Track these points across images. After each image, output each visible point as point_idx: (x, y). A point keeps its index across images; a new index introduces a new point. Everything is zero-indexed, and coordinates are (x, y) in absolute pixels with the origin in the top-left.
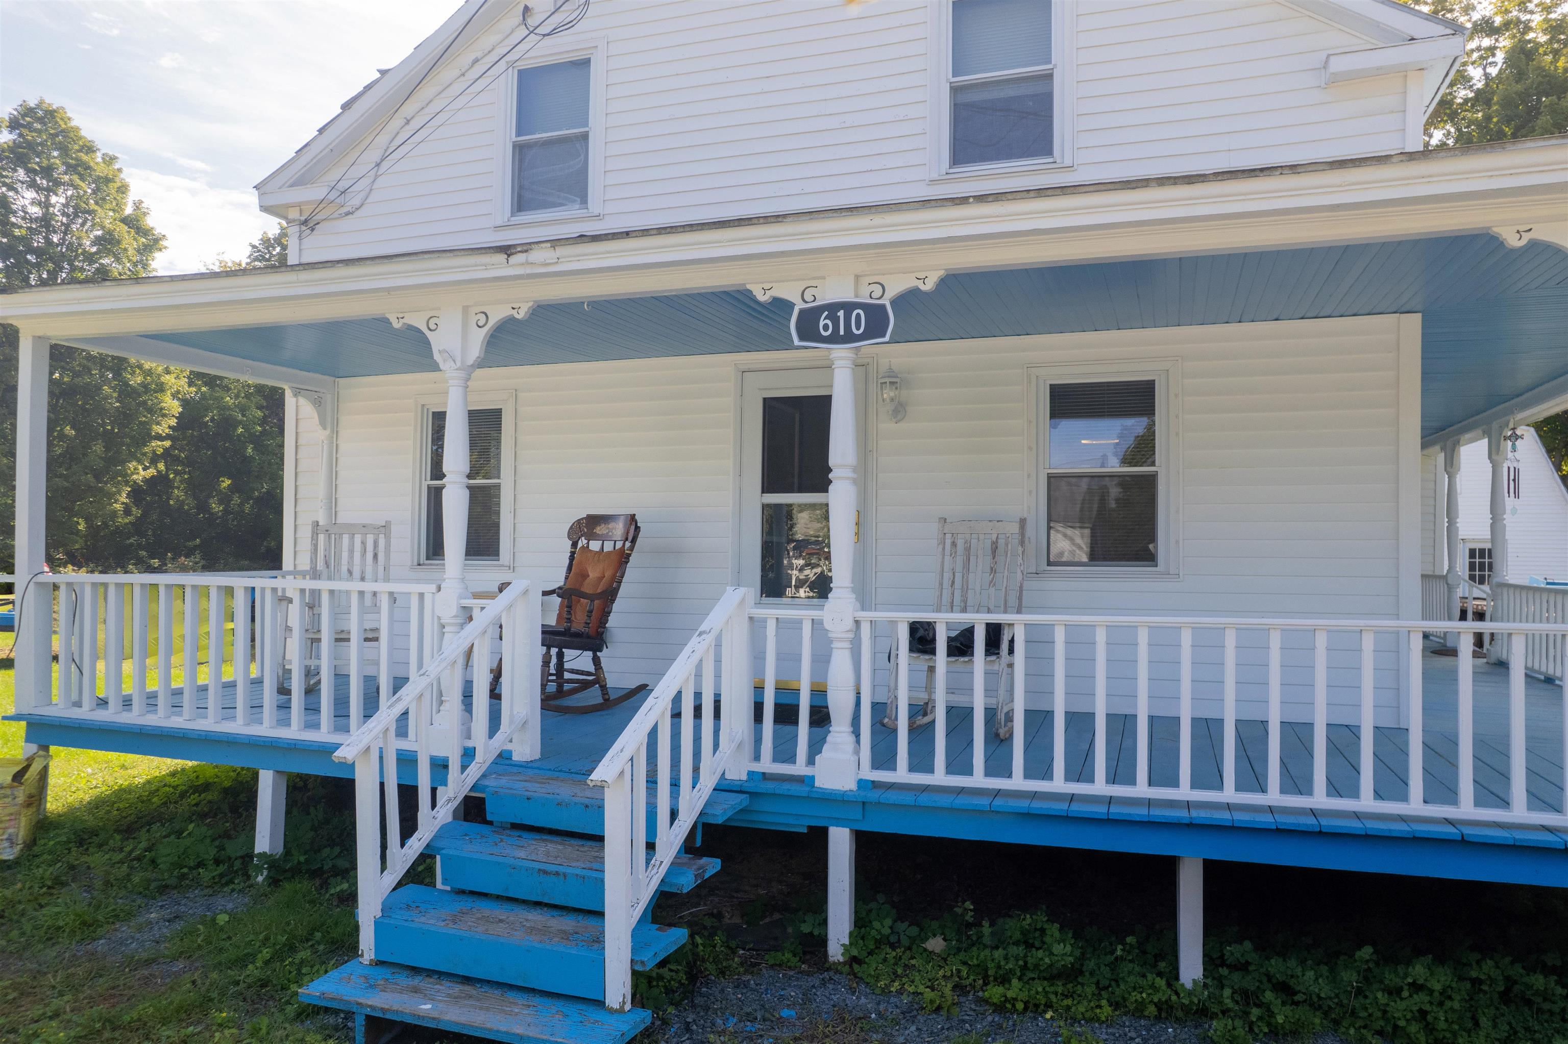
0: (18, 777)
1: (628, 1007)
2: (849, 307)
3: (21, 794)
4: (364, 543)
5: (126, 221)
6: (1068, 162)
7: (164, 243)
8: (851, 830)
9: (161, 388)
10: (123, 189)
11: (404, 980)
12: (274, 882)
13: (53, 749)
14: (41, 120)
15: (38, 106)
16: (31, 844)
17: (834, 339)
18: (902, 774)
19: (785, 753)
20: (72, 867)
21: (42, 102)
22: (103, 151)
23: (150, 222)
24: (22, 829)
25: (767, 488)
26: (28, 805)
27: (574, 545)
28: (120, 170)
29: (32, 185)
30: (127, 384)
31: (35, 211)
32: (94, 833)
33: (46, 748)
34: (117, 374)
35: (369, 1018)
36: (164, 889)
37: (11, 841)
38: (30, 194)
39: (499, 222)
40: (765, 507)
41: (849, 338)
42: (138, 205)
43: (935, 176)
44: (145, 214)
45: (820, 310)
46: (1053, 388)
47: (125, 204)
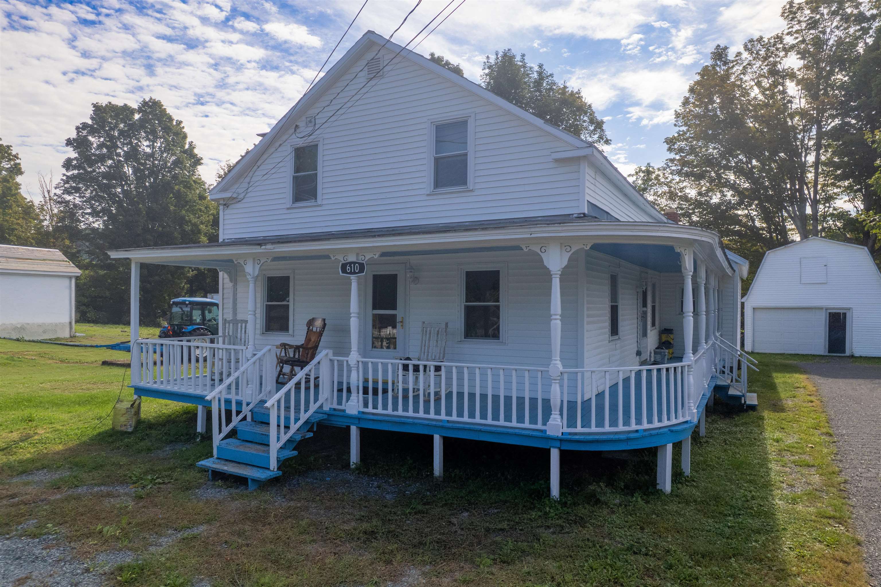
0: (132, 405)
1: (276, 470)
2: (354, 263)
3: (133, 411)
4: (241, 326)
5: (185, 152)
6: (471, 188)
7: (202, 161)
8: (357, 427)
9: (199, 232)
10: (185, 137)
11: (223, 462)
12: (202, 441)
13: (142, 397)
14: (150, 107)
15: (150, 101)
16: (136, 427)
17: (351, 273)
18: (370, 410)
19: (340, 403)
20: (147, 435)
21: (151, 98)
22: (176, 119)
23: (196, 151)
24: (133, 423)
25: (374, 307)
26: (135, 415)
27: (308, 329)
28: (183, 127)
29: (148, 139)
30: (185, 231)
31: (148, 150)
32: (154, 425)
33: (140, 397)
34: (181, 226)
35: (212, 471)
36: (171, 442)
37: (131, 426)
38: (146, 143)
39: (288, 207)
40: (373, 314)
41: (355, 273)
42: (191, 144)
43: (428, 193)
44: (194, 148)
45: (347, 264)
46: (467, 272)
47: (185, 144)
